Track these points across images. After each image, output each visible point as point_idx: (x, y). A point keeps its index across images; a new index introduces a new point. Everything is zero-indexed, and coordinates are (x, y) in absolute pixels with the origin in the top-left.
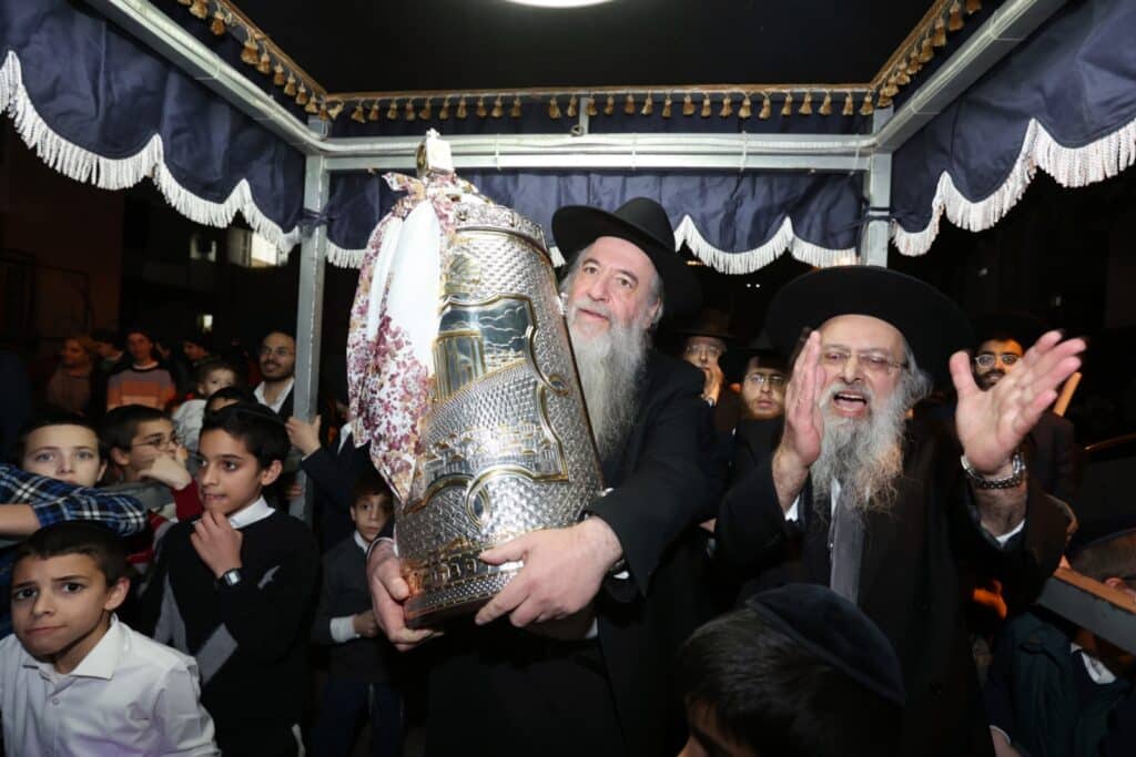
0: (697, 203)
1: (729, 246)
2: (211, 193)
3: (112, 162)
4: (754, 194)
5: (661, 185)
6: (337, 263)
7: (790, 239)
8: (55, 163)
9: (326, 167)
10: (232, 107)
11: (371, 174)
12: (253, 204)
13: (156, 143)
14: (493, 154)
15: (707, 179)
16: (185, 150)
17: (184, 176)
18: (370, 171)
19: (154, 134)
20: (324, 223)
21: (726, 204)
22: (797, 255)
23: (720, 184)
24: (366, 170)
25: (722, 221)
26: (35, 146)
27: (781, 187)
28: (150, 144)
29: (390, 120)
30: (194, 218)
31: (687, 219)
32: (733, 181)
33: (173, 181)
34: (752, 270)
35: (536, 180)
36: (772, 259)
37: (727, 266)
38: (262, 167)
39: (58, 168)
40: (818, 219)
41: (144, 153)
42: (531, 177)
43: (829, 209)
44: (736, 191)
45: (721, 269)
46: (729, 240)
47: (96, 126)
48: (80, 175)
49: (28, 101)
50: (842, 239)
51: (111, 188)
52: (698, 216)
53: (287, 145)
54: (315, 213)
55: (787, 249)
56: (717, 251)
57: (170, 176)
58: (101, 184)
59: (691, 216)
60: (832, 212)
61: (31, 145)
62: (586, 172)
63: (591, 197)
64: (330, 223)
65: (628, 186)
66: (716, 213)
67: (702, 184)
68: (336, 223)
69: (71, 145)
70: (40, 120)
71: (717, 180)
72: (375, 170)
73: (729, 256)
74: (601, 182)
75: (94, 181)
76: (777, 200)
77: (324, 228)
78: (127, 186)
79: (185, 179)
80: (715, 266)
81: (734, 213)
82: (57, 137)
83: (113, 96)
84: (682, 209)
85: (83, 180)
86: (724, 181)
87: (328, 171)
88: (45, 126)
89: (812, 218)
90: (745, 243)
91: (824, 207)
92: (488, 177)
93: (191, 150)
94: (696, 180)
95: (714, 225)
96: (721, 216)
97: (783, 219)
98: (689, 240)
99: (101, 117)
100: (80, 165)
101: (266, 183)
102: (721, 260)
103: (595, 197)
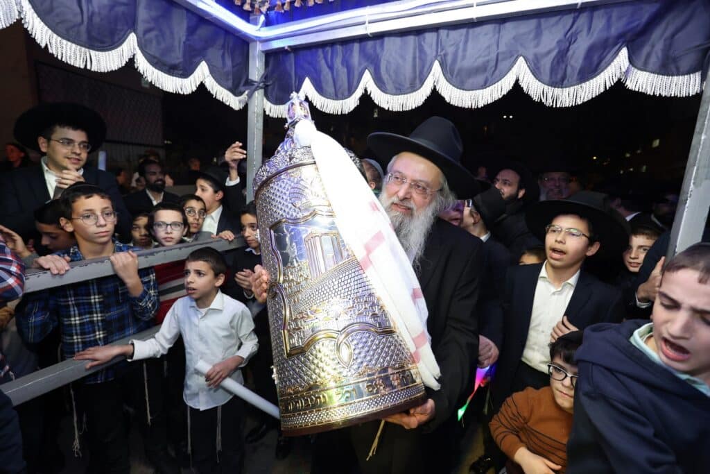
0: (532, 44)
1: (558, 81)
2: (176, 72)
3: (101, 54)
4: (590, 28)
5: (499, 32)
6: (271, 115)
7: (624, 70)
8: (62, 57)
9: (261, 49)
10: (188, 10)
11: (287, 50)
12: (211, 78)
13: (132, 39)
14: (363, 23)
15: (543, 20)
16: (154, 42)
17: (155, 61)
18: (286, 48)
19: (130, 33)
20: (261, 88)
21: (559, 42)
22: (630, 85)
23: (557, 23)
24: (283, 48)
25: (555, 57)
26: (47, 45)
27: (620, 18)
28: (127, 40)
29: (297, 8)
30: (165, 89)
31: (521, 59)
32: (568, 19)
33: (148, 64)
34: (579, 102)
35: (397, 40)
36: (602, 90)
37: (555, 100)
38: (215, 52)
39: (64, 60)
40: (659, 46)
41: (125, 46)
42: (392, 39)
43: (673, 35)
44: (571, 27)
45: (549, 103)
46: (559, 76)
47: (83, 28)
48: (79, 64)
49: (35, 15)
50: (685, 63)
51: (102, 71)
52: (531, 57)
53: (234, 35)
54: (255, 82)
55: (620, 80)
56: (546, 87)
57: (146, 61)
58: (94, 68)
59: (524, 57)
60: (676, 37)
61: (43, 45)
62: (435, 28)
63: (439, 50)
64: (266, 88)
65: (470, 36)
66: (549, 52)
67: (539, 27)
68: (270, 88)
69: (69, 43)
70: (46, 28)
71: (554, 20)
72: (289, 47)
73: (558, 91)
74: (448, 35)
75: (88, 67)
76: (614, 31)
77: (261, 91)
78: (114, 69)
79: (157, 63)
80: (544, 101)
81: (568, 50)
82: (59, 39)
83: (93, 7)
84: (518, 51)
85: (82, 67)
86: (560, 19)
87: (263, 52)
88: (50, 32)
89: (653, 46)
90: (575, 77)
91: (668, 33)
92: (363, 44)
93: (158, 43)
94: (533, 23)
95: (546, 63)
96: (554, 53)
97: (619, 50)
98: (521, 79)
99: (85, 23)
100: (78, 57)
101: (219, 63)
102: (550, 95)
103: (442, 50)
